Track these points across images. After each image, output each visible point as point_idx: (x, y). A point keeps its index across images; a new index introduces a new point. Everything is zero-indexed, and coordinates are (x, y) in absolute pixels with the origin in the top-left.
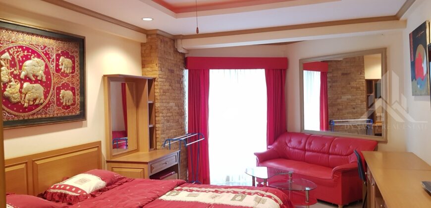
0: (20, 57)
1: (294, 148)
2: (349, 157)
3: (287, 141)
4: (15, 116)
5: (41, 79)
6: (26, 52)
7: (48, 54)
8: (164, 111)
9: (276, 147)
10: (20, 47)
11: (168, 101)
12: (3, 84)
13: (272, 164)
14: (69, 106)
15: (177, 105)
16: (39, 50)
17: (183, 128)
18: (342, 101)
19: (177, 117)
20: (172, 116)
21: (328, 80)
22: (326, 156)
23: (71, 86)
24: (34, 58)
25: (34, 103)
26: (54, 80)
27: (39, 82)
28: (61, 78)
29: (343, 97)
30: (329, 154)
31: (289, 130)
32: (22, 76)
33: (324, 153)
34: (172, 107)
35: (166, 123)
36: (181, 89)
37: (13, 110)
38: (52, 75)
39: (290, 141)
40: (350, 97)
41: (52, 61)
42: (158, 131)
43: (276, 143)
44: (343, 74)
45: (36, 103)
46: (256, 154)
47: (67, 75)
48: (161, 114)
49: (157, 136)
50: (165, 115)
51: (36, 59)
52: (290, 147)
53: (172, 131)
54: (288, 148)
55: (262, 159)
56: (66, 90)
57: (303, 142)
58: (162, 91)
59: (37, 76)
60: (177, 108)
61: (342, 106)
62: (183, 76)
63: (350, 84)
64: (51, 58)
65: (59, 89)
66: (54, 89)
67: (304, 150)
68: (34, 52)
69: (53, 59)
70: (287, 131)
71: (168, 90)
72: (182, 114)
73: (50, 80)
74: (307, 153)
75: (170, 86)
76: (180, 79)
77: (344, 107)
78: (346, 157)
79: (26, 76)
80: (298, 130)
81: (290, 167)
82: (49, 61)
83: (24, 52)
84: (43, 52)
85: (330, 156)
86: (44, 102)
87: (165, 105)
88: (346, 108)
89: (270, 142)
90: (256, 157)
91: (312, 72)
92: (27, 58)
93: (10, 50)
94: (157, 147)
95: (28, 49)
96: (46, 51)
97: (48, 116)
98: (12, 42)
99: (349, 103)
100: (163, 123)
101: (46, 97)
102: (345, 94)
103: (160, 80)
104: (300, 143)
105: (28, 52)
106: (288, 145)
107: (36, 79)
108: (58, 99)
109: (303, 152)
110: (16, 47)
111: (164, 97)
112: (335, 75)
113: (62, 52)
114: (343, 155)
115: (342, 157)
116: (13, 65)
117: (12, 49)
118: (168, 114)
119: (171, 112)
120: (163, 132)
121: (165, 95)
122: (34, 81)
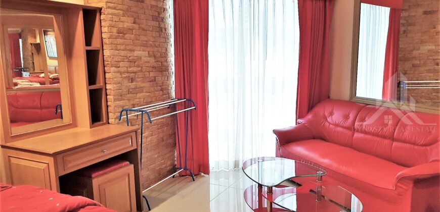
1: (336, 125)
2: (428, 148)
3: (326, 114)
8: (121, 64)
9: (310, 122)
11: (128, 47)
13: (300, 149)
15: (152, 55)
17: (164, 90)
18: (420, 54)
19: (152, 74)
20: (141, 71)
21: (402, 21)
22: (387, 142)
29: (422, 48)
30: (393, 139)
31: (333, 95)
33: (384, 137)
34: (140, 58)
35: (126, 83)
36: (162, 30)
39: (331, 114)
40: (434, 47)
42: (110, 95)
43: (310, 116)
44: (425, 13)
46: (275, 132)
48: (113, 69)
49: (109, 103)
50: (122, 70)
52: (330, 123)
53: (139, 95)
54: (327, 124)
55: (285, 139)
57: (352, 116)
58: (115, 30)
60: (152, 60)
61: (420, 60)
62: (164, 10)
63: (435, 28)
67: (352, 128)
70: (329, 97)
71: (132, 30)
72: (163, 69)
74: (356, 135)
75: (134, 23)
76: (159, 14)
77: (422, 62)
78: (424, 148)
80: (346, 96)
81: (324, 156)
85: (395, 144)
87: (123, 53)
88: (425, 64)
89: (300, 114)
90: (275, 136)
91: (377, 6)
94: (110, 121)
99: (431, 56)
100: (119, 83)
102: (426, 42)
103: (110, 11)
104: (346, 117)
106: (328, 119)
109: (349, 133)
111: (119, 41)
112: (413, 14)
114: (417, 145)
115: (416, 147)
118: (130, 69)
119: (138, 66)
120: (120, 97)
121: (123, 38)
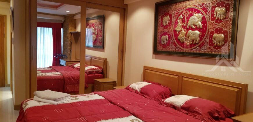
0: (187, 16)
4: (182, 49)
5: (199, 27)
6: (191, 11)
7: (206, 9)
10: (187, 10)
12: (178, 32)
14: (219, 46)
16: (199, 8)
23: (224, 30)
24: (195, 14)
25: (193, 43)
26: (209, 26)
27: (198, 29)
28: (215, 25)
32: (188, 27)
37: (181, 46)
38: (208, 23)
41: (208, 13)
45: (194, 43)
47: (221, 21)
51: (197, 14)
56: (218, 34)
59: (196, 26)
64: (208, 11)
65: (212, 33)
66: (208, 33)
68: (195, 10)
69: (210, 11)
73: (206, 27)
79: (190, 26)
82: (206, 13)
83: (190, 12)
84: (202, 9)
86: (199, 42)
92: (191, 15)
93: (183, 13)
95: (192, 9)
96: (204, 7)
97: (200, 52)
98: (184, 8)
101: (201, 39)
105: (192, 11)
107: (196, 27)
108: (211, 41)
110: (185, 10)
113: (217, 4)
116: (184, 21)
117: (184, 12)
122: (194, 29)
